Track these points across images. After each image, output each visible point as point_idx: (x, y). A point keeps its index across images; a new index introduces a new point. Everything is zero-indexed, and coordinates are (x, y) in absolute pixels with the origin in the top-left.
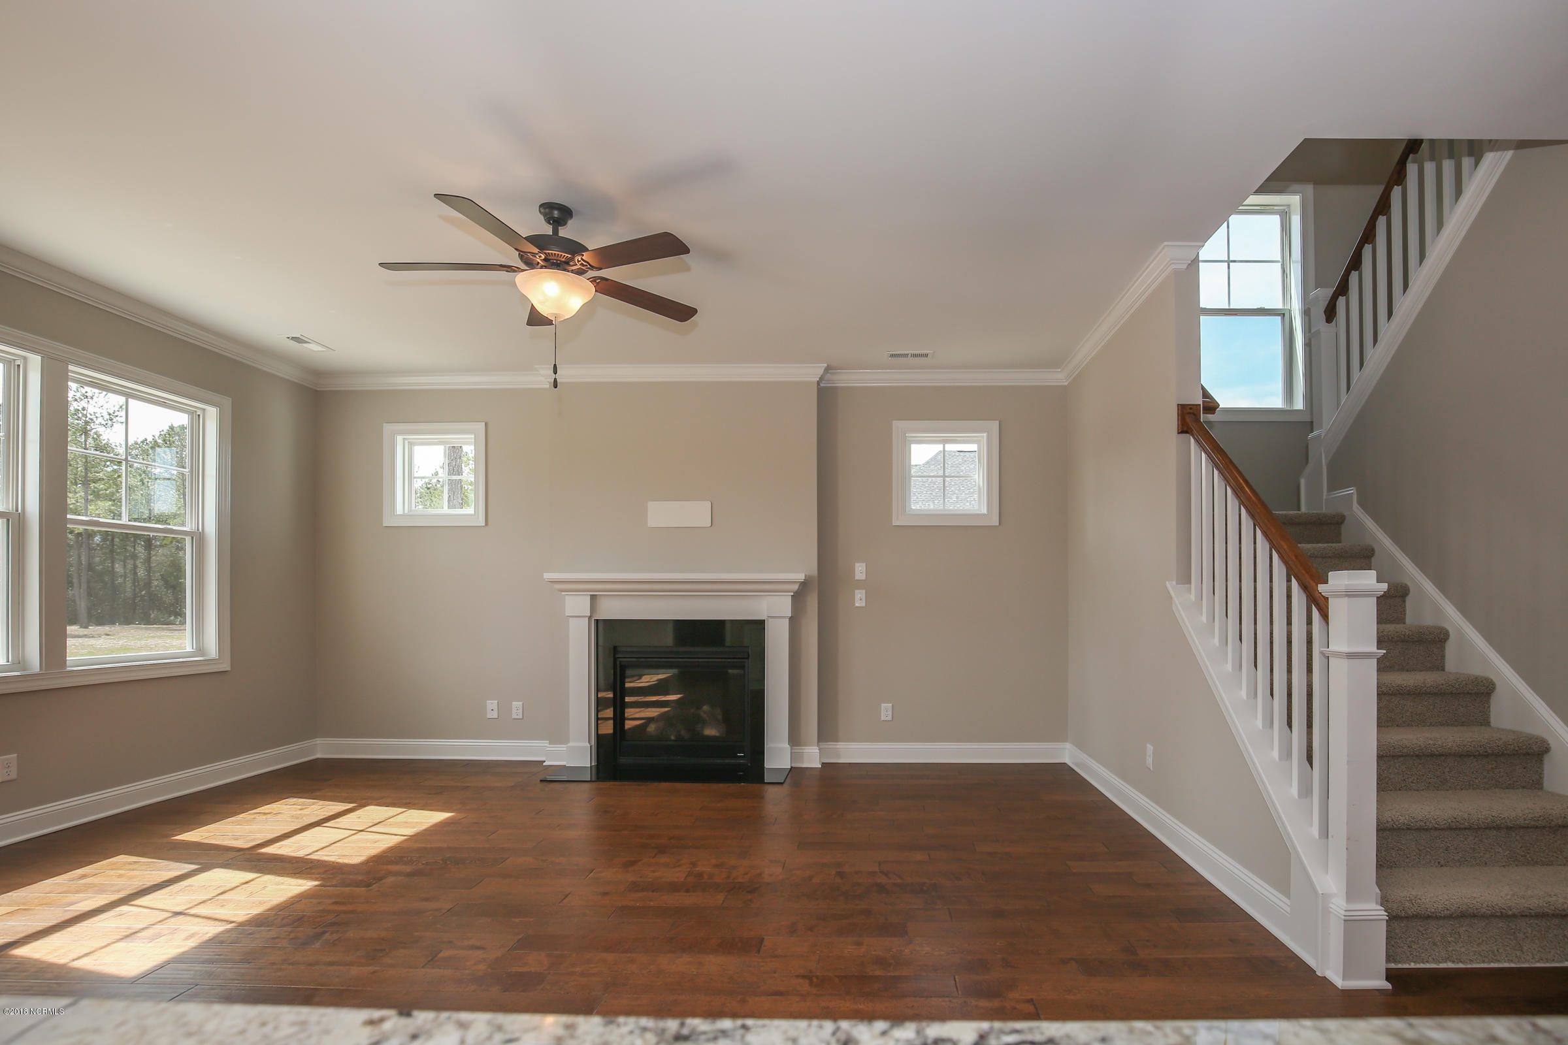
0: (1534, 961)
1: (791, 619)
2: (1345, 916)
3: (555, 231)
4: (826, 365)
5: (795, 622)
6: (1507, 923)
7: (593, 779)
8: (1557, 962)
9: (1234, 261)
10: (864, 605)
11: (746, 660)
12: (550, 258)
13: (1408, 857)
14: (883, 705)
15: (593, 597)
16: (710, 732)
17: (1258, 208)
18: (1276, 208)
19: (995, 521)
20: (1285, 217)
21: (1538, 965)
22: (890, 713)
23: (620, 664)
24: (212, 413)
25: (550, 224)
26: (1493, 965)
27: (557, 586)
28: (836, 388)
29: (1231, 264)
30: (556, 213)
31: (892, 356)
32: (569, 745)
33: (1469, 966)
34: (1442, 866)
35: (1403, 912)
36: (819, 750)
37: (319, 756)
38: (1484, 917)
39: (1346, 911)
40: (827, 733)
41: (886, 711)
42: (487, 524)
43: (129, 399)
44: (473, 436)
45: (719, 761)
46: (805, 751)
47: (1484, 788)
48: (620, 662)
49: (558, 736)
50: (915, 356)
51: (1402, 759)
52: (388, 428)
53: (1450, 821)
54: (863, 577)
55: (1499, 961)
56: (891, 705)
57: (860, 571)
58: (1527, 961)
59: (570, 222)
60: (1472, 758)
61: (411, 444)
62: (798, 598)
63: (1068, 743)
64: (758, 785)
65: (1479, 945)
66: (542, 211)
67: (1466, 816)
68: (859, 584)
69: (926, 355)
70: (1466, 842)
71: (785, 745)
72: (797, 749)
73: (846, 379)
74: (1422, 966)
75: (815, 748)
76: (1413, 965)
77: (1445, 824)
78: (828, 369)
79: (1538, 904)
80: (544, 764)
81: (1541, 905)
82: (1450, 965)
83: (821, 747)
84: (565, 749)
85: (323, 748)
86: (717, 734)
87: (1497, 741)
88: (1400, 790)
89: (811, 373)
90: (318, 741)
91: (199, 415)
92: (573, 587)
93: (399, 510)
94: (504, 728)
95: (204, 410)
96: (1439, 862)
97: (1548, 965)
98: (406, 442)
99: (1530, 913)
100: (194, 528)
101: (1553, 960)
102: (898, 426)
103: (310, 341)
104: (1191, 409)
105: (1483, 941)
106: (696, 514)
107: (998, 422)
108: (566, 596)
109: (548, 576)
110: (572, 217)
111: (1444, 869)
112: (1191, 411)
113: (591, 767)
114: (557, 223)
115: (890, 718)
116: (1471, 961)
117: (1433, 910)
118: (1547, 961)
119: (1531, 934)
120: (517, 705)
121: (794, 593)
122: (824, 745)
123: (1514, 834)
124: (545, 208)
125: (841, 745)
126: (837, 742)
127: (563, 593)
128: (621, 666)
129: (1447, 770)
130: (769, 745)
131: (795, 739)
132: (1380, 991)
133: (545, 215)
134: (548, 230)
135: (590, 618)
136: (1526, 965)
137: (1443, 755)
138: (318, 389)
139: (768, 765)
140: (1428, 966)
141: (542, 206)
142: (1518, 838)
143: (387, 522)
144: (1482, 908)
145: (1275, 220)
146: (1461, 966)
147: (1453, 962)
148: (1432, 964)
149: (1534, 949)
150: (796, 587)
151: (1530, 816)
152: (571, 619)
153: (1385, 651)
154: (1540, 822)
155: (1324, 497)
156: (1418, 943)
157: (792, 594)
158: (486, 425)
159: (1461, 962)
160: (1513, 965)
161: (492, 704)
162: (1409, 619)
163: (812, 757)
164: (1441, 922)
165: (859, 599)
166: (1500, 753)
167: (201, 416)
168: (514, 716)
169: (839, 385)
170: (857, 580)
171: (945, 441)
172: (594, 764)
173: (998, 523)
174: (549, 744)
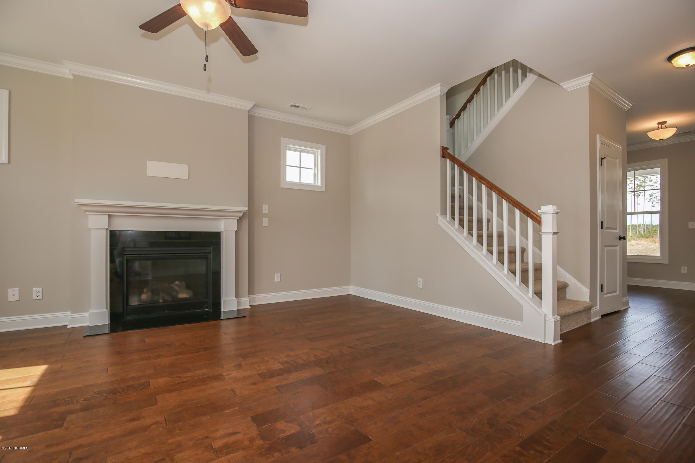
4: (254, 103)
5: (238, 233)
10: (267, 225)
11: (209, 254)
14: (276, 275)
15: (110, 216)
16: (183, 295)
19: (324, 189)
22: (279, 278)
23: (126, 258)
27: (83, 208)
28: (254, 116)
31: (293, 106)
32: (89, 312)
36: (249, 298)
40: (251, 291)
41: (277, 277)
42: (9, 162)
45: (193, 311)
46: (242, 300)
49: (80, 307)
50: (302, 108)
54: (267, 212)
56: (279, 274)
57: (265, 208)
62: (240, 220)
63: (351, 286)
64: (218, 321)
68: (265, 215)
71: (233, 298)
72: (238, 300)
73: (260, 113)
75: (247, 298)
78: (255, 106)
80: (68, 327)
83: (250, 297)
84: (86, 315)
86: (187, 296)
89: (247, 105)
92: (96, 209)
102: (282, 139)
107: (325, 146)
108: (89, 215)
109: (78, 201)
113: (108, 324)
115: (279, 280)
120: (39, 290)
127: (87, 213)
128: (127, 260)
130: (223, 298)
131: (237, 295)
135: (107, 229)
139: (222, 309)
150: (241, 215)
152: (92, 230)
158: (10, 91)
161: (13, 292)
163: (246, 303)
165: (265, 222)
168: (34, 297)
169: (255, 115)
170: (264, 213)
171: (301, 151)
172: (109, 322)
173: (325, 191)
174: (71, 313)
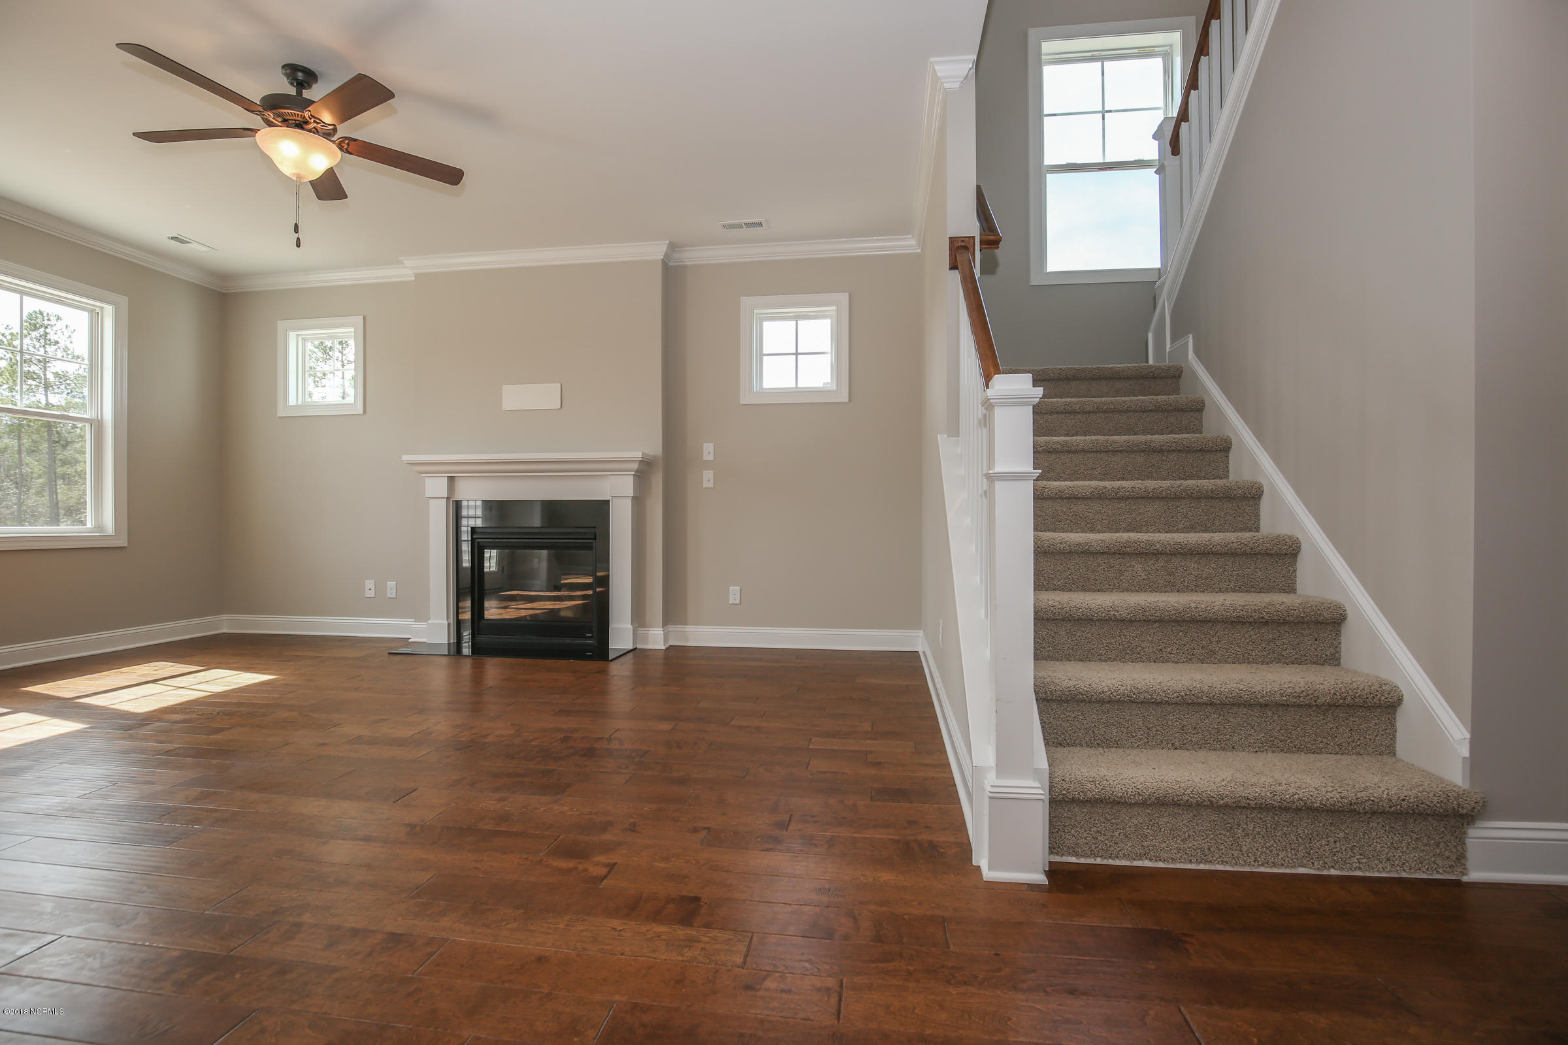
0: (1256, 864)
1: (634, 498)
2: (990, 792)
3: (299, 93)
4: (668, 242)
5: (639, 501)
6: (1221, 815)
7: (452, 654)
8: (1287, 867)
9: (1110, 111)
11: (593, 541)
12: (289, 118)
13: (1133, 737)
14: (731, 588)
15: (451, 480)
17: (1136, 51)
18: (1157, 49)
19: (844, 397)
20: (1167, 57)
21: (1262, 869)
22: (738, 596)
23: (478, 544)
24: (109, 310)
25: (294, 86)
26: (1202, 867)
27: (415, 468)
28: (685, 266)
29: (1106, 114)
30: (300, 75)
31: (727, 227)
32: (429, 622)
33: (1172, 866)
34: (1176, 749)
35: (1081, 794)
36: (664, 631)
37: (225, 631)
38: (1188, 806)
39: (992, 786)
40: (673, 613)
41: (734, 594)
42: (365, 412)
43: (24, 297)
44: (353, 330)
45: (568, 641)
46: (650, 632)
47: (1263, 663)
48: (478, 542)
49: (421, 614)
50: (749, 225)
51: (1157, 625)
52: (281, 324)
53: (1183, 693)
54: (711, 457)
55: (1211, 862)
56: (739, 588)
57: (708, 451)
58: (1245, 863)
59: (315, 86)
60: (1247, 625)
61: (304, 340)
62: (640, 477)
63: (921, 631)
64: (603, 662)
65: (1184, 841)
66: (284, 72)
67: (1205, 689)
68: (708, 465)
69: (760, 224)
70: (1207, 721)
71: (629, 626)
72: (641, 631)
74: (1111, 862)
75: (659, 629)
76: (1099, 861)
77: (1177, 697)
78: (673, 247)
79: (1259, 794)
80: (410, 640)
81: (1263, 794)
82: (1147, 863)
83: (667, 627)
84: (425, 626)
85: (226, 624)
86: (572, 615)
87: (1278, 606)
88: (1155, 662)
89: (655, 251)
90: (225, 617)
91: (98, 313)
92: (431, 468)
93: (292, 401)
94: (378, 607)
95: (102, 308)
96: (1172, 744)
97: (1275, 870)
98: (300, 338)
99: (1249, 804)
100: (94, 416)
101: (1282, 865)
102: (746, 301)
103: (190, 241)
104: (963, 241)
105: (1189, 835)
106: (544, 396)
107: (847, 294)
108: (426, 479)
109: (406, 458)
110: (317, 81)
111: (1179, 751)
112: (963, 244)
113: (449, 644)
114: (301, 85)
115: (738, 601)
116: (1174, 860)
117: (1120, 794)
118: (1274, 865)
119: (1253, 830)
120: (391, 584)
121: (635, 472)
122: (671, 628)
123: (1270, 713)
124: (286, 70)
125: (689, 628)
126: (686, 625)
127: (423, 475)
128: (479, 546)
129: (1215, 639)
130: (614, 626)
131: (639, 618)
132: (1031, 887)
133: (288, 76)
134: (293, 91)
135: (448, 499)
136: (1247, 869)
137: (1210, 621)
138: (224, 292)
139: (613, 644)
140: (1117, 862)
141: (283, 67)
142: (1276, 717)
143: (281, 413)
144: (1184, 794)
145: (1158, 62)
146: (1161, 865)
147: (1151, 860)
148: (1123, 861)
149: (1257, 850)
150: (635, 466)
151: (1289, 691)
152: (431, 500)
153: (1040, 471)
154: (1301, 699)
155: (1168, 350)
156: (1105, 835)
157: (633, 473)
158: (364, 318)
159: (1160, 860)
160: (1228, 868)
161: (370, 584)
162: (1231, 477)
163: (656, 639)
164: (1135, 811)
165: (708, 478)
166: (1282, 621)
167: (100, 314)
168: (389, 595)
169: (687, 263)
170: (705, 461)
171: (797, 317)
172: (456, 641)
173: (846, 400)
174: (415, 621)
